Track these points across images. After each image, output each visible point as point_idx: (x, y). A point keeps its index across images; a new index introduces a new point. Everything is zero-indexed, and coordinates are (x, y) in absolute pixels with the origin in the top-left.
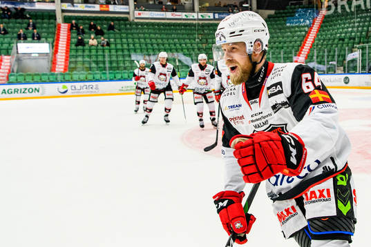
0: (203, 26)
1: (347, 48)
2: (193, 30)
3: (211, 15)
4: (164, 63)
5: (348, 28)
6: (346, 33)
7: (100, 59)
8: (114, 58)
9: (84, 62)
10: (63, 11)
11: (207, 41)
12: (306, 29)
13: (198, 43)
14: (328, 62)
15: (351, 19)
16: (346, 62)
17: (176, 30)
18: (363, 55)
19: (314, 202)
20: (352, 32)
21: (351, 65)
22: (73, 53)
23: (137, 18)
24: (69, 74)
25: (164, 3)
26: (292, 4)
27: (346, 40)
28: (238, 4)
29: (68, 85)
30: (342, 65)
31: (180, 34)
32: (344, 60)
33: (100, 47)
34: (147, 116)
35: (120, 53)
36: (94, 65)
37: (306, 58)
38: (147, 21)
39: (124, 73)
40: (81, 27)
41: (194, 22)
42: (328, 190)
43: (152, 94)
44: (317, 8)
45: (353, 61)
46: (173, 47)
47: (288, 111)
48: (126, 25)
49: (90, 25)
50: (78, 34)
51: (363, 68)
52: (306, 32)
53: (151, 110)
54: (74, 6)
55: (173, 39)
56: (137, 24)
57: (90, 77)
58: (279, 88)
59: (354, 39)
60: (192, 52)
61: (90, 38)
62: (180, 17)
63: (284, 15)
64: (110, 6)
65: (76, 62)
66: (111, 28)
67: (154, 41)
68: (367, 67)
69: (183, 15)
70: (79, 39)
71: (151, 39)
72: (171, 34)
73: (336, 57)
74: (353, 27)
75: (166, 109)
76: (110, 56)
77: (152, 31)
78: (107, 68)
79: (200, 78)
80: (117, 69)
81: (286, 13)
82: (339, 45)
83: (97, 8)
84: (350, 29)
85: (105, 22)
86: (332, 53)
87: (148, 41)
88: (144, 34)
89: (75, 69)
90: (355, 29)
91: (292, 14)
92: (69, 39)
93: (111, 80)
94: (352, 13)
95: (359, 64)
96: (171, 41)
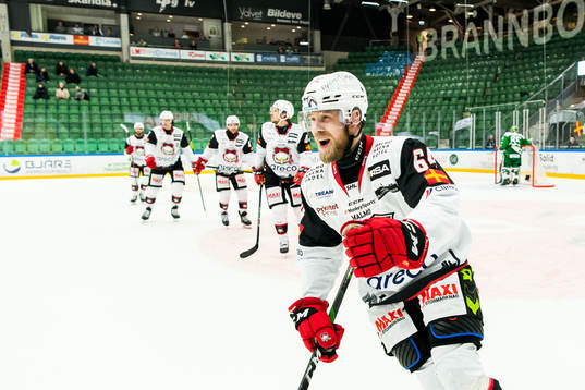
0: (238, 72)
1: (454, 112)
2: (224, 78)
3: (251, 57)
4: (169, 128)
5: (456, 82)
6: (454, 89)
7: (74, 119)
8: (96, 120)
9: (47, 125)
10: (13, 43)
11: (244, 96)
12: (396, 82)
13: (230, 99)
14: (427, 131)
15: (462, 69)
16: (454, 132)
17: (195, 77)
18: (478, 122)
19: (438, 300)
20: (462, 88)
21: (461, 137)
22: (29, 109)
23: (134, 58)
24: (22, 143)
25: (177, 36)
26: (374, 44)
27: (454, 100)
28: (292, 41)
29: (21, 161)
30: (449, 137)
31: (201, 84)
32: (451, 129)
33: (73, 101)
34: (149, 209)
35: (106, 111)
36: (63, 129)
37: (395, 125)
38: (150, 63)
39: (113, 142)
40: (43, 70)
41: (224, 66)
42: (453, 286)
43: (153, 175)
44: (411, 51)
45: (464, 131)
46: (191, 103)
47: (398, 196)
48: (115, 68)
49: (58, 67)
50: (38, 81)
51: (478, 141)
52: (395, 87)
53: (153, 200)
54: (31, 36)
55: (191, 92)
56: (134, 67)
57: (58, 148)
58: (385, 168)
59: (466, 98)
60: (221, 113)
61: (58, 87)
62: (203, 58)
63: (362, 60)
64: (91, 38)
65: (34, 124)
66: (92, 72)
67: (160, 93)
68: (484, 141)
69: (207, 55)
70: (39, 89)
71: (155, 91)
72: (188, 84)
73: (439, 125)
74: (464, 81)
75: (173, 198)
76: (90, 116)
77: (158, 79)
78: (85, 135)
79: (228, 151)
80: (101, 137)
81: (365, 57)
82: (444, 107)
83: (69, 39)
84: (460, 84)
85: (81, 62)
86: (433, 119)
87: (152, 93)
88: (145, 82)
89: (32, 134)
90: (467, 84)
91: (374, 60)
92: (22, 87)
93: (92, 153)
94: (463, 60)
95: (472, 136)
96: (188, 95)
